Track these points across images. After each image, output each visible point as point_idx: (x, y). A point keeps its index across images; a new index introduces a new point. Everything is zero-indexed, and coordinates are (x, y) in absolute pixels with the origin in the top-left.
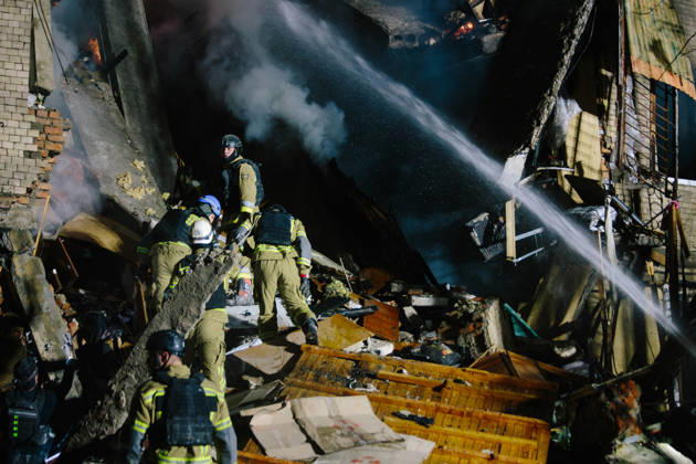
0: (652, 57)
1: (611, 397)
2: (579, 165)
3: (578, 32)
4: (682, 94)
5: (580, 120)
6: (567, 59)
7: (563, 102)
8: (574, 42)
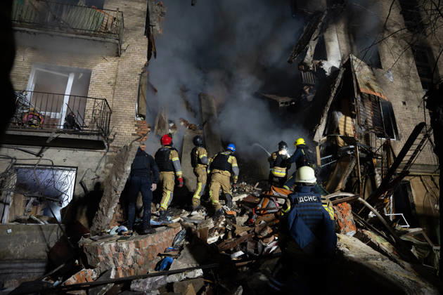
0: (367, 88)
2: (346, 134)
3: (337, 85)
5: (345, 119)
6: (333, 95)
7: (336, 113)
8: (335, 89)
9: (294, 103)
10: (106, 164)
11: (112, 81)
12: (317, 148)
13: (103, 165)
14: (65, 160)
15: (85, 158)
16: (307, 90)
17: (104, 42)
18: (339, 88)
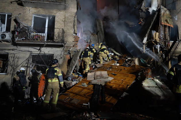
0: (165, 22)
1: (145, 71)
2: (156, 40)
4: (171, 27)
5: (156, 33)
6: (152, 24)
7: (153, 31)
8: (153, 22)
9: (136, 25)
10: (64, 53)
11: (64, 20)
12: (144, 45)
13: (63, 53)
14: (49, 52)
15: (56, 51)
16: (142, 20)
17: (60, 4)
18: (155, 21)
